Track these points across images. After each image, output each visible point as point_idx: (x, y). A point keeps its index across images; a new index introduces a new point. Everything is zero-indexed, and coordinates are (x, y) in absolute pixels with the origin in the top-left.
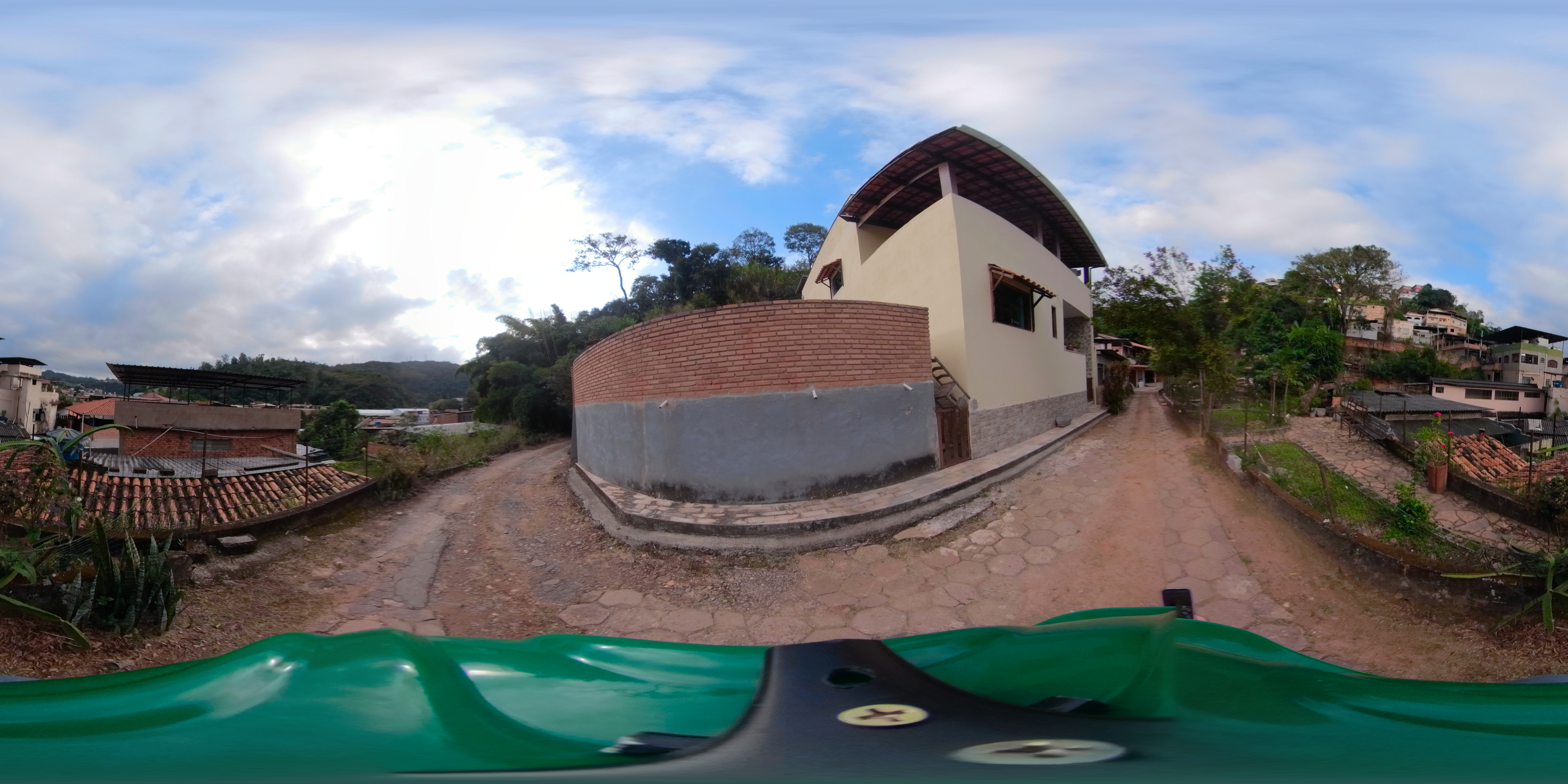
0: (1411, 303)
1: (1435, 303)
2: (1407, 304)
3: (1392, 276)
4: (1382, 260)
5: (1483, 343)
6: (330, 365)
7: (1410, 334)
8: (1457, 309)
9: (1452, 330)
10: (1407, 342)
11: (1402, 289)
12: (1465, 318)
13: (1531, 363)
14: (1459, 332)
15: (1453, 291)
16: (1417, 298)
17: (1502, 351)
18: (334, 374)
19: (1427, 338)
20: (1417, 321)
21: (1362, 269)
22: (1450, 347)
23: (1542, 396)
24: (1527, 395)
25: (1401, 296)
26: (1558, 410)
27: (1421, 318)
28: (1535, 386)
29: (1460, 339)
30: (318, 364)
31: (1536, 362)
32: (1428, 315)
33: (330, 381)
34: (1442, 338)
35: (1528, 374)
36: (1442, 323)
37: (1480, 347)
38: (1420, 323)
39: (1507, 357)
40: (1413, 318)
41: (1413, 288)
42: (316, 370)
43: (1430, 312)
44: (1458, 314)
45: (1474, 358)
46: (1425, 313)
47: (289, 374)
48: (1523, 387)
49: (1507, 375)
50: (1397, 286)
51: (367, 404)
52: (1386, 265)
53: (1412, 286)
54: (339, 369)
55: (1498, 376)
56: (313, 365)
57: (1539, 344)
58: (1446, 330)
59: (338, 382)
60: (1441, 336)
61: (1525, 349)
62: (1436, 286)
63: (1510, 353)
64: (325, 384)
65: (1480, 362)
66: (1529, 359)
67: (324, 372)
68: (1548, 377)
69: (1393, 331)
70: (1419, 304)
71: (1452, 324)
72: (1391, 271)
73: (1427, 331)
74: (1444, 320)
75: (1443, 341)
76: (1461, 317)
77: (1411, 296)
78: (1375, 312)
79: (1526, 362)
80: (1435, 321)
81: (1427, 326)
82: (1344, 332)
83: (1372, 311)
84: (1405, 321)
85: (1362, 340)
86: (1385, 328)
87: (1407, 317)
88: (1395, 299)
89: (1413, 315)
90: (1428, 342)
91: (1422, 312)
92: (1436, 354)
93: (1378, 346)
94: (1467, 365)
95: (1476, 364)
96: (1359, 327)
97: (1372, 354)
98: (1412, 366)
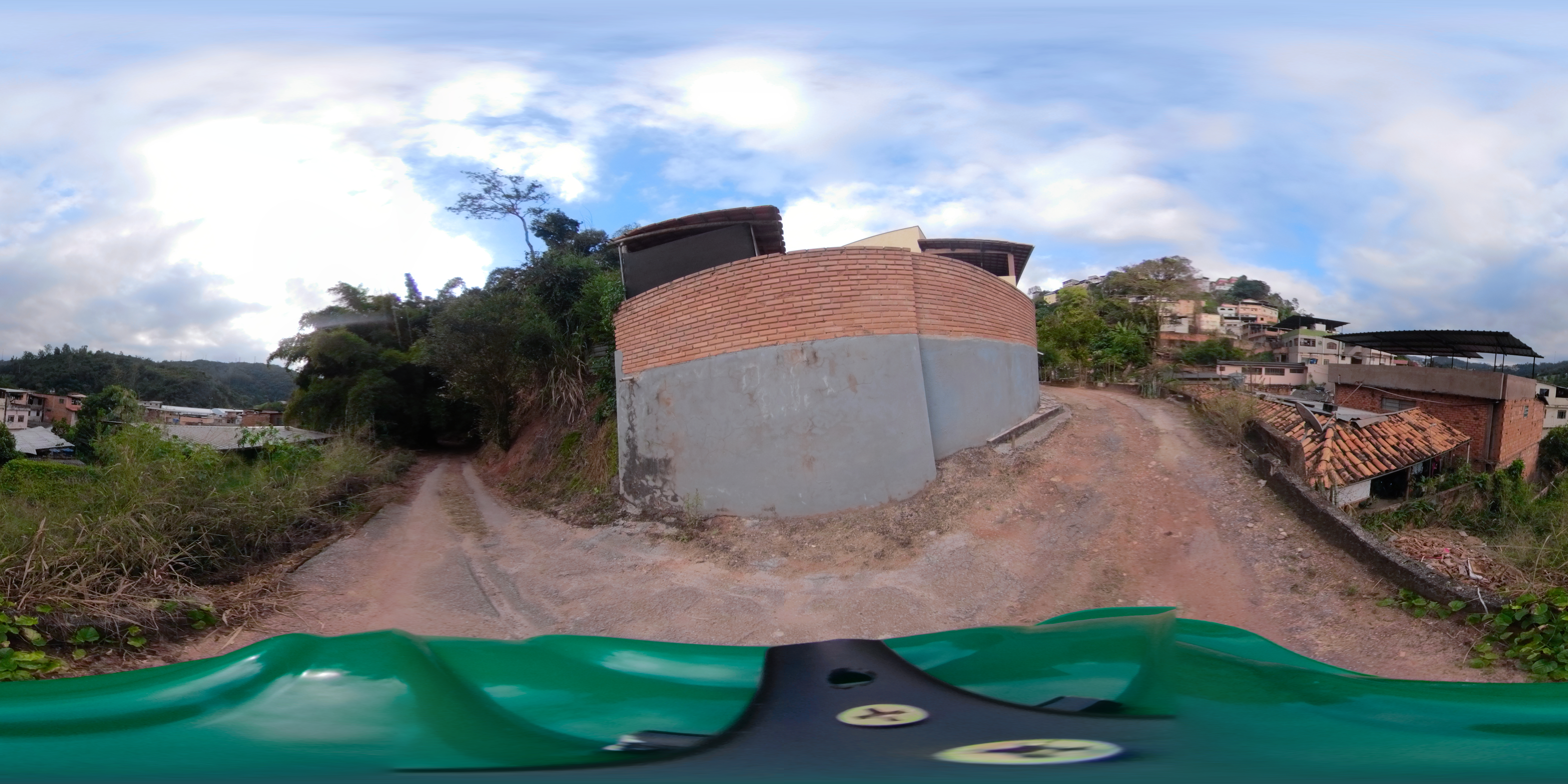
0: (1226, 294)
1: (1249, 293)
2: (1223, 296)
5: (1283, 329)
6: (155, 361)
7: (1217, 325)
9: (1262, 319)
10: (1214, 333)
11: (1217, 282)
12: (1277, 307)
13: (1309, 346)
14: (1270, 320)
16: (1232, 289)
17: (1291, 334)
18: (158, 369)
19: (1233, 328)
20: (1229, 312)
22: (1254, 335)
25: (1218, 288)
27: (1234, 309)
30: (144, 358)
31: (1312, 345)
32: (1240, 305)
34: (1249, 327)
36: (1254, 312)
37: (1280, 332)
38: (1233, 313)
40: (1225, 309)
42: (139, 365)
43: (1244, 303)
44: (1271, 303)
45: (1267, 344)
46: (1237, 304)
47: (110, 368)
49: (1287, 356)
53: (1228, 277)
55: (1283, 357)
57: (1317, 330)
58: (1256, 319)
60: (1248, 325)
61: (1304, 334)
62: (1249, 277)
63: (1292, 339)
65: (1272, 347)
66: (1306, 343)
67: (148, 367)
69: (1202, 323)
70: (1233, 295)
71: (1265, 313)
73: (1238, 321)
74: (1256, 310)
75: (1250, 330)
76: (1272, 306)
77: (1226, 288)
79: (1305, 346)
80: (1247, 311)
81: (1240, 316)
82: (1158, 328)
83: (1184, 308)
84: (1216, 313)
85: (1173, 333)
86: (1194, 322)
87: (1219, 309)
88: (1212, 291)
89: (1227, 306)
90: (1237, 331)
91: (1235, 303)
92: (1235, 342)
93: (1188, 339)
94: (1260, 350)
95: (1268, 349)
96: (1172, 322)
97: (1183, 346)
98: (1211, 353)
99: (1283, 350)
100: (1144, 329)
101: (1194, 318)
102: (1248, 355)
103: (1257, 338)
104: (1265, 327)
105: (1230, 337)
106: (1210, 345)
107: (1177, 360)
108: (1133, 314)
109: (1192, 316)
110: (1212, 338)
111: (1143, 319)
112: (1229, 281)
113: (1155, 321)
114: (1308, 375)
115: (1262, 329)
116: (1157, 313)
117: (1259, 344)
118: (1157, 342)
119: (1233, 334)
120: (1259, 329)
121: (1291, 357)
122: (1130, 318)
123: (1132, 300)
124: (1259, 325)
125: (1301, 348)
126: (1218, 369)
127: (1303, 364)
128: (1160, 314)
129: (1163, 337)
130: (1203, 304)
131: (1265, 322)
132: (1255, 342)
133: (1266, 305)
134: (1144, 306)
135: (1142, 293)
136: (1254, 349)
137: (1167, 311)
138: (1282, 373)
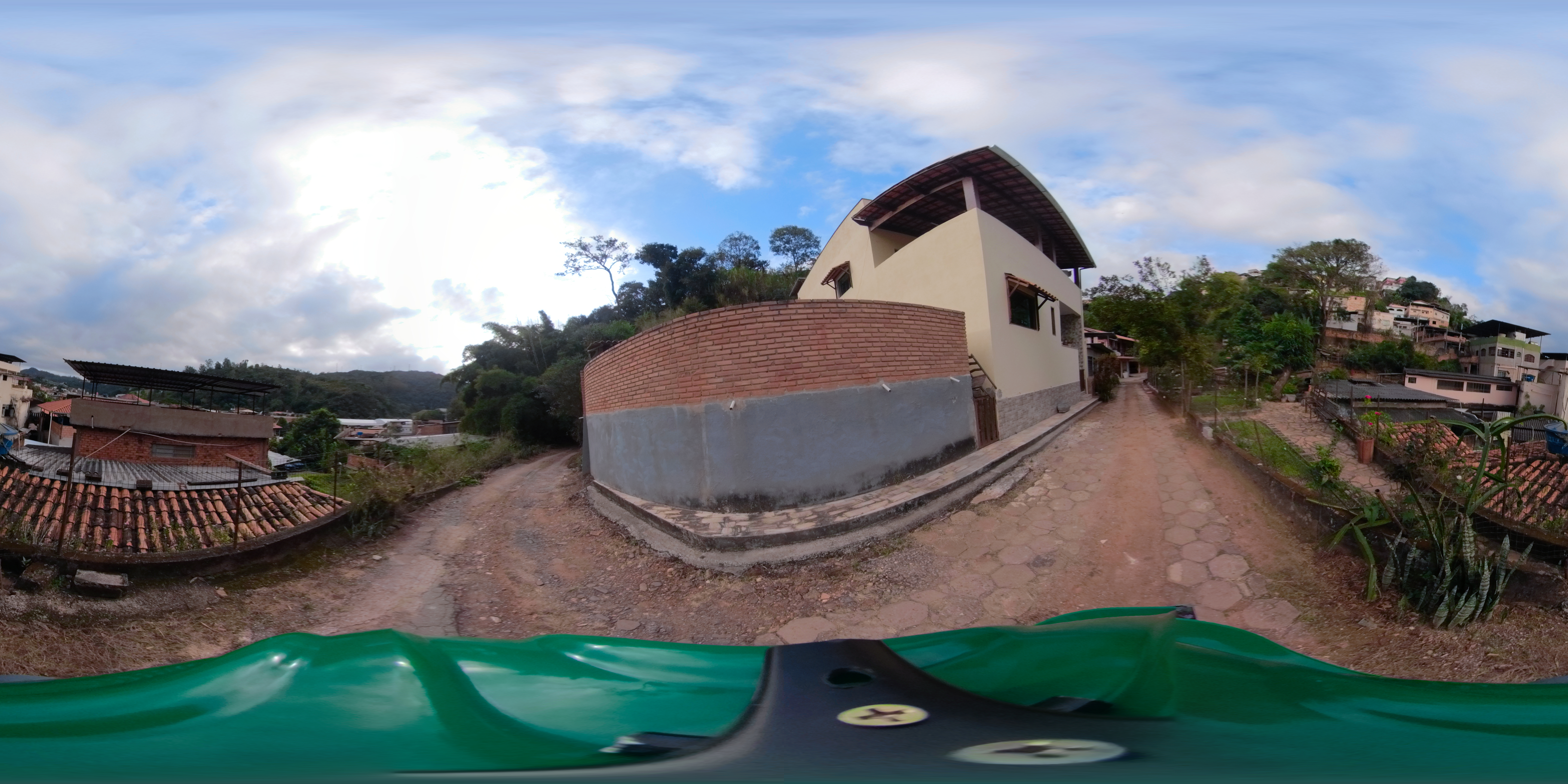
0: (1394, 295)
1: (1419, 295)
2: (1390, 296)
3: (1372, 269)
4: (1362, 253)
5: (1463, 336)
6: (314, 373)
7: (1390, 325)
8: (1440, 301)
9: (1434, 323)
10: (1387, 335)
11: (1385, 281)
12: (1448, 311)
13: (1507, 357)
14: (1441, 324)
15: (1437, 284)
16: (1400, 290)
17: (1479, 343)
18: (317, 382)
19: (1409, 330)
20: (1399, 312)
21: (1342, 262)
22: (1430, 339)
23: (1514, 389)
24: (1499, 388)
25: (1385, 287)
26: (1528, 404)
27: (1404, 310)
28: (1509, 379)
29: (1441, 331)
30: (302, 371)
31: (1512, 356)
32: (1411, 307)
33: (313, 389)
34: (1422, 330)
35: (1504, 368)
36: (1425, 315)
37: (1460, 340)
38: (1402, 314)
39: (1484, 350)
40: (1395, 309)
41: (1397, 280)
42: (299, 378)
43: (1413, 304)
44: (1441, 306)
45: (1452, 350)
46: (1408, 305)
47: (272, 381)
48: (1495, 380)
49: (1484, 368)
50: (1381, 278)
51: (349, 414)
52: (1367, 258)
53: (1397, 278)
54: (323, 377)
55: (1475, 368)
56: (296, 373)
57: (1516, 338)
58: (1428, 322)
59: (321, 391)
60: (1422, 328)
61: (1502, 342)
62: (1419, 278)
63: (1486, 347)
64: (308, 392)
65: (1458, 355)
66: (1506, 353)
67: (307, 380)
68: (1522, 370)
69: (1374, 322)
70: (1402, 296)
71: (1435, 316)
72: (1371, 264)
73: (1409, 323)
74: (1427, 312)
75: (1424, 333)
76: (1444, 310)
77: (1394, 288)
78: (1355, 304)
79: (1503, 356)
80: (1418, 313)
81: (1411, 318)
82: (1323, 323)
84: (1386, 312)
85: (1341, 330)
86: (1365, 320)
87: (1389, 309)
88: (1379, 290)
89: (1396, 307)
90: (1413, 335)
91: (1405, 304)
92: (1415, 346)
93: (1359, 338)
94: (1446, 358)
95: (1454, 357)
96: (1339, 318)
97: (1352, 347)
98: (1388, 357)
99: (1474, 359)
100: (1307, 323)
101: (1365, 315)
103: (1436, 343)
104: (1439, 331)
105: (1406, 340)
106: (1383, 345)
108: (1294, 306)
109: (1362, 313)
110: (1385, 339)
111: (1307, 312)
112: (1397, 281)
113: (1320, 315)
115: (1437, 333)
116: (1324, 307)
117: (1442, 350)
118: (1322, 339)
119: (1407, 336)
120: (1433, 332)
122: (1290, 310)
123: (1293, 292)
124: (1433, 329)
125: (1498, 359)
126: (1407, 380)
128: (1327, 308)
129: (1328, 334)
131: (1438, 326)
132: (1436, 347)
133: (1440, 308)
134: (1308, 299)
136: (1437, 356)
137: (1334, 306)
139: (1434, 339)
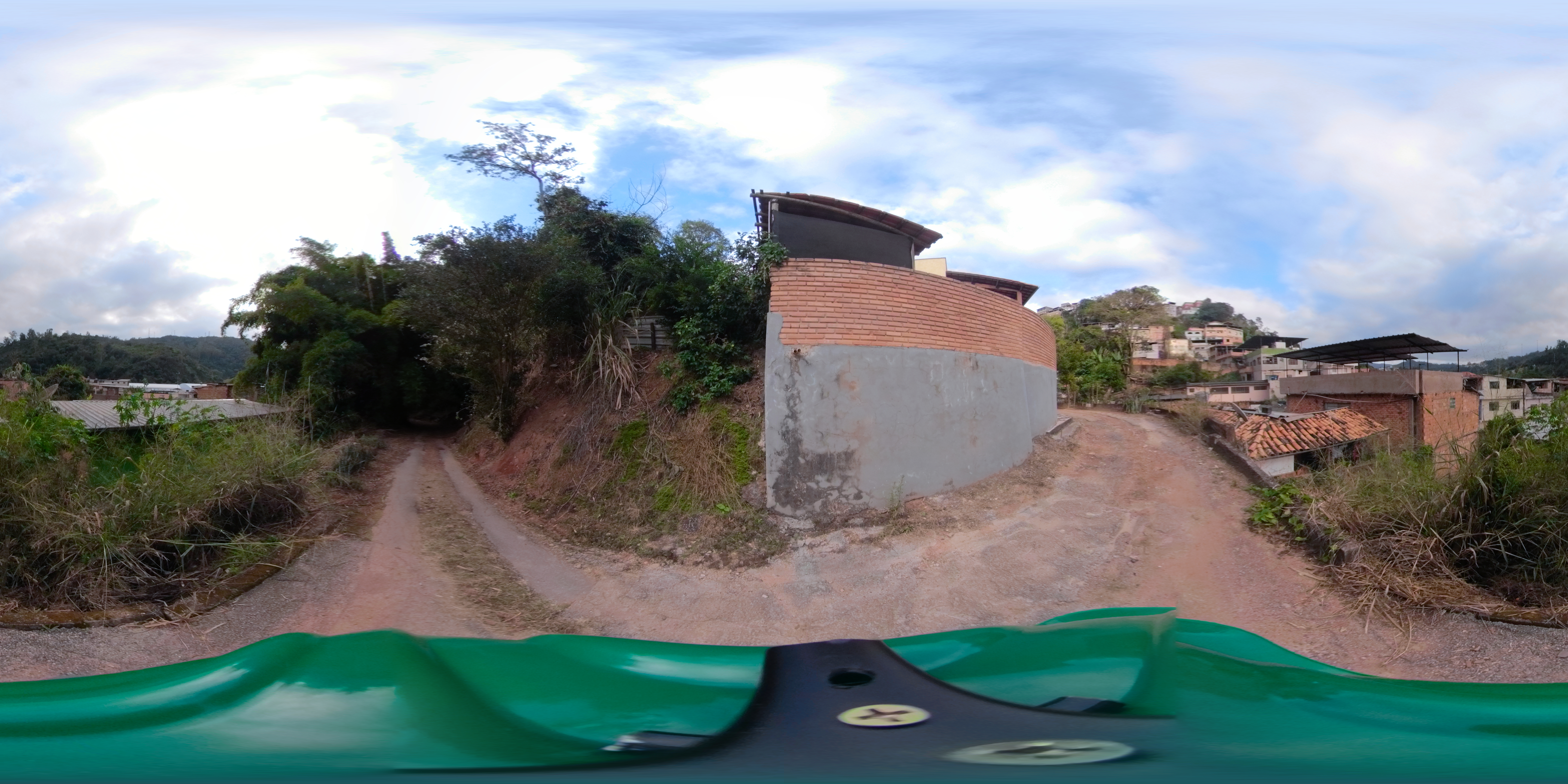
0: (1192, 318)
1: (1213, 316)
2: (1189, 320)
6: (121, 339)
7: (1186, 348)
8: (1235, 319)
9: (1228, 341)
10: (1182, 358)
11: (1183, 306)
12: (1242, 328)
13: (1269, 363)
14: (1234, 342)
15: (1232, 304)
16: (1198, 313)
18: (125, 347)
19: (1203, 350)
20: (1197, 335)
22: (1220, 356)
25: (1184, 312)
26: (1274, 396)
27: (1201, 332)
30: (111, 338)
32: (1207, 329)
37: (1245, 353)
38: (1199, 337)
40: (1193, 333)
41: (1194, 304)
42: (106, 344)
43: (1209, 326)
44: (1236, 324)
45: (1234, 364)
46: (1204, 327)
47: (76, 348)
49: (1252, 374)
51: (156, 379)
53: (1193, 301)
57: (1277, 347)
58: (1222, 340)
60: (1216, 348)
61: (1265, 352)
62: (1215, 300)
63: (1256, 358)
65: (1238, 367)
69: (1171, 348)
70: (1200, 319)
71: (1230, 334)
73: (1205, 344)
74: (1221, 332)
75: (1215, 351)
76: (1237, 328)
77: (1193, 312)
80: (1214, 334)
81: (1206, 339)
82: (1130, 355)
83: (1154, 334)
84: (1184, 337)
85: (1145, 359)
86: (1164, 347)
87: (1186, 333)
88: (1179, 315)
89: (1193, 330)
90: (1205, 354)
91: (1202, 327)
92: (1203, 365)
93: (1159, 364)
94: (1227, 371)
95: (1234, 370)
96: (1143, 349)
97: (1154, 371)
98: (1181, 376)
99: (1248, 369)
100: (1118, 357)
101: (1164, 343)
102: (1215, 376)
103: (1224, 359)
104: (1230, 348)
105: (1197, 360)
106: (1179, 369)
107: (1150, 384)
108: (1107, 342)
109: (1162, 342)
110: (1181, 362)
111: (1116, 347)
113: (1128, 347)
114: (1270, 390)
115: (1227, 351)
116: (1130, 340)
117: (1226, 365)
118: (1131, 368)
119: (1201, 357)
120: (1225, 350)
121: (1256, 375)
122: (1104, 345)
123: (1104, 328)
124: (1224, 347)
125: (1265, 367)
126: (1188, 391)
127: (1266, 381)
128: (1132, 340)
129: (1135, 363)
130: (1172, 329)
131: (1231, 343)
132: (1222, 363)
133: (1231, 326)
134: (1117, 334)
135: (1115, 320)
136: (1221, 371)
137: (1138, 338)
138: (1247, 390)
139: (1224, 356)
